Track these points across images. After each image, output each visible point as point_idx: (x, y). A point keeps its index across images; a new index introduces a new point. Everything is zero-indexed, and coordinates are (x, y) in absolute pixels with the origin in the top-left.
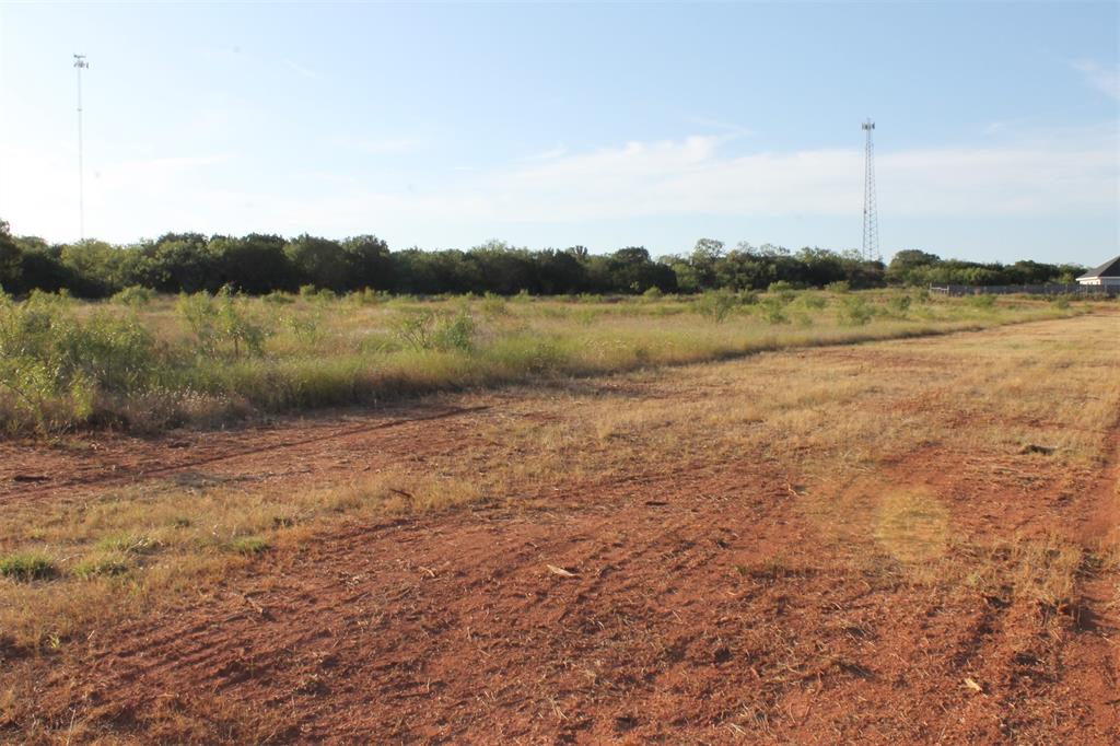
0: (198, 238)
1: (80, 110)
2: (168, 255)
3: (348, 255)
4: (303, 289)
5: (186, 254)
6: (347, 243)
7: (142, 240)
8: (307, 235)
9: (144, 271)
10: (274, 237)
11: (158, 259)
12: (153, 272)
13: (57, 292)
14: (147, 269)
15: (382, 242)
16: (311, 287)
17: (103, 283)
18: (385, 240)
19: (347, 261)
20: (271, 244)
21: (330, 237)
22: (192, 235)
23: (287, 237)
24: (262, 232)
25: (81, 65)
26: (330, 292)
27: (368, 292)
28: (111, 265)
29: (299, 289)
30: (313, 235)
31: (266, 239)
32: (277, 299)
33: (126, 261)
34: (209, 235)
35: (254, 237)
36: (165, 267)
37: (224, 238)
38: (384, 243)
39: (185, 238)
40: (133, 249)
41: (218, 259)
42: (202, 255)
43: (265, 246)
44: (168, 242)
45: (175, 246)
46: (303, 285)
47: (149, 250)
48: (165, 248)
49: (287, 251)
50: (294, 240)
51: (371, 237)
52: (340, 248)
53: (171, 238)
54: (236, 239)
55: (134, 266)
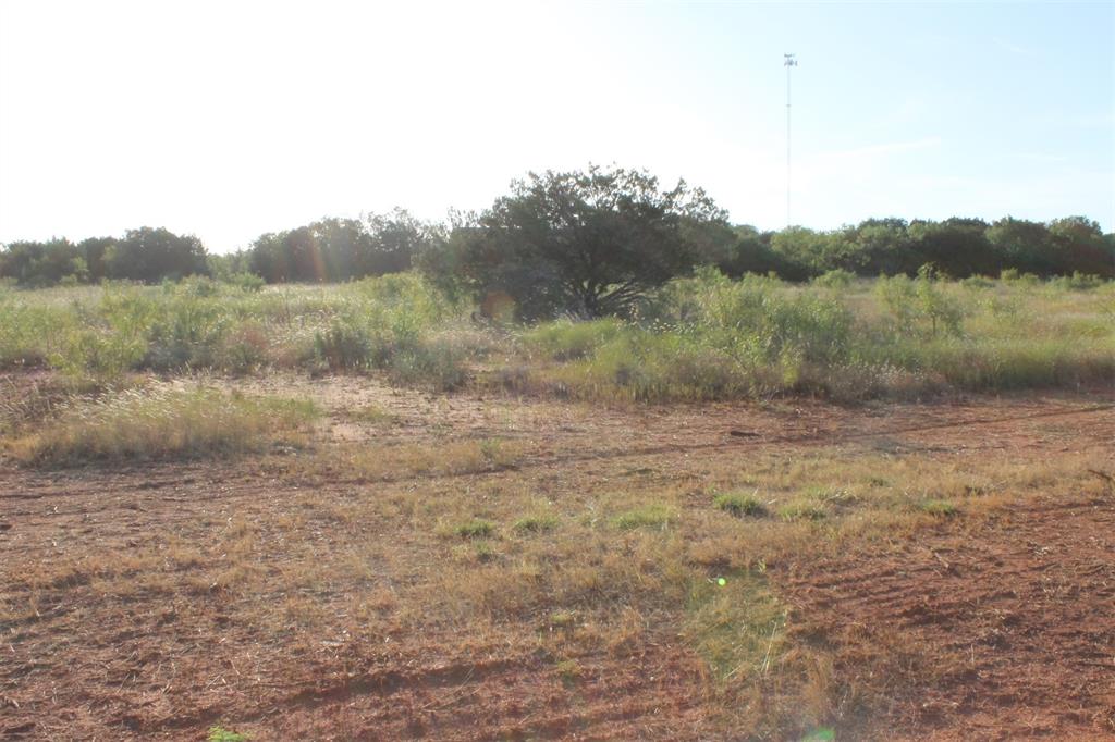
0: (898, 224)
1: (789, 106)
2: (869, 239)
3: (1056, 238)
4: (1004, 274)
5: (887, 240)
6: (1055, 224)
7: (844, 226)
8: (1010, 218)
9: (845, 256)
10: (976, 220)
11: (859, 244)
12: (853, 257)
13: (766, 275)
14: (849, 253)
15: (1094, 223)
16: (1013, 271)
17: (807, 267)
18: (1098, 221)
19: (1054, 244)
20: (973, 228)
21: (1035, 219)
22: (892, 221)
23: (989, 220)
24: (962, 216)
25: (791, 63)
26: (1033, 276)
27: (1076, 276)
28: (815, 250)
29: (1000, 274)
30: (1017, 217)
31: (967, 223)
32: (976, 282)
33: (828, 246)
34: (909, 219)
35: (954, 221)
36: (865, 251)
37: (923, 223)
38: (1096, 225)
39: (885, 223)
40: (835, 235)
41: (919, 242)
42: (902, 239)
43: (965, 230)
44: (869, 227)
45: (876, 231)
46: (1004, 269)
47: (851, 235)
48: (866, 233)
49: (988, 234)
50: (996, 224)
51: (1081, 219)
52: (1047, 231)
53: (872, 223)
54: (936, 223)
55: (836, 251)
